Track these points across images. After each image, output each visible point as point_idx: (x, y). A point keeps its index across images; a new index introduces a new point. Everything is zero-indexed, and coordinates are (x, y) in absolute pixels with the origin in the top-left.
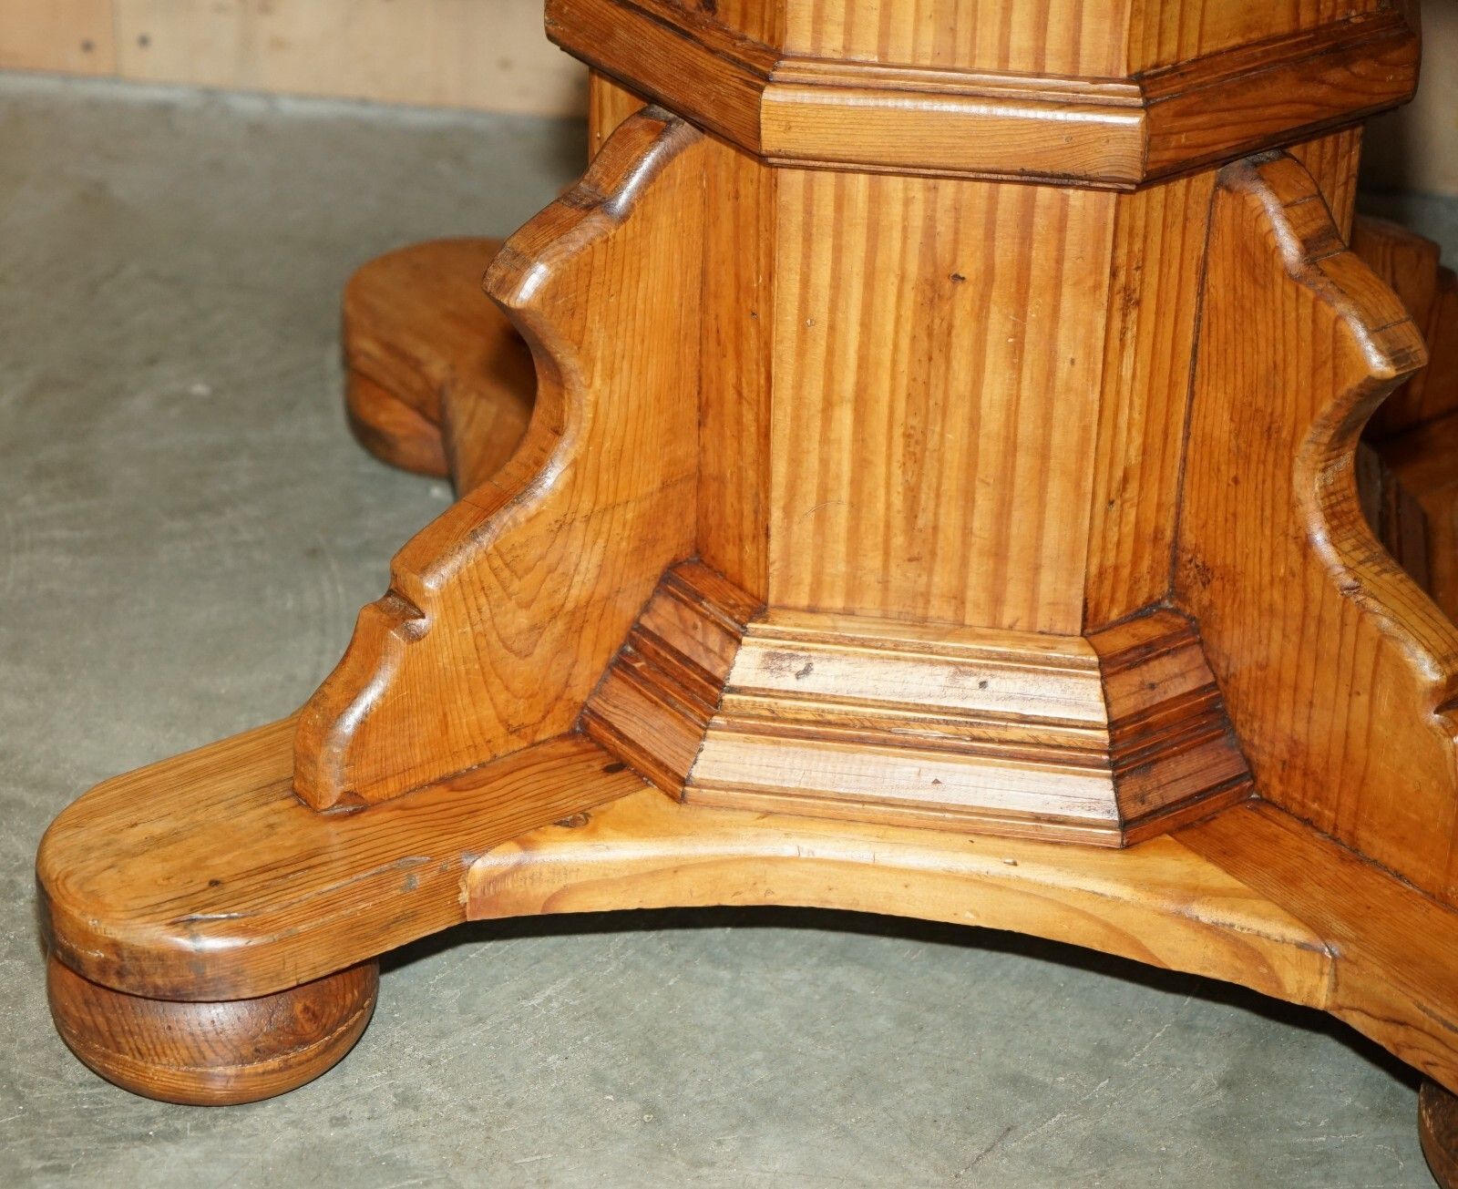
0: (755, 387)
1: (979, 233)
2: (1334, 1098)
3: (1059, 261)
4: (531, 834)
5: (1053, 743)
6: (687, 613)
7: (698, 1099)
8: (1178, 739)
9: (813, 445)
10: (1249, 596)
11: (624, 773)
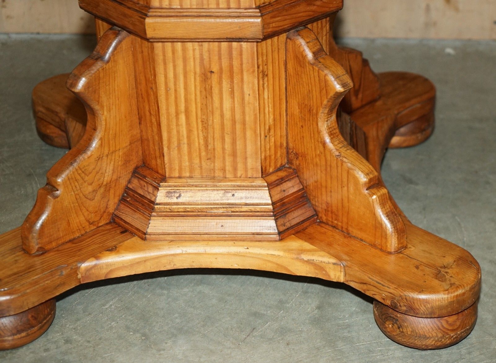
0: (154, 111)
1: (216, 58)
2: (350, 308)
3: (242, 64)
4: (99, 255)
5: (256, 211)
6: (142, 182)
7: (159, 330)
8: (293, 206)
9: (174, 127)
10: (310, 161)
11: (127, 233)
